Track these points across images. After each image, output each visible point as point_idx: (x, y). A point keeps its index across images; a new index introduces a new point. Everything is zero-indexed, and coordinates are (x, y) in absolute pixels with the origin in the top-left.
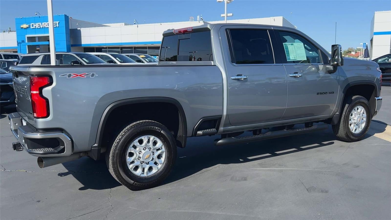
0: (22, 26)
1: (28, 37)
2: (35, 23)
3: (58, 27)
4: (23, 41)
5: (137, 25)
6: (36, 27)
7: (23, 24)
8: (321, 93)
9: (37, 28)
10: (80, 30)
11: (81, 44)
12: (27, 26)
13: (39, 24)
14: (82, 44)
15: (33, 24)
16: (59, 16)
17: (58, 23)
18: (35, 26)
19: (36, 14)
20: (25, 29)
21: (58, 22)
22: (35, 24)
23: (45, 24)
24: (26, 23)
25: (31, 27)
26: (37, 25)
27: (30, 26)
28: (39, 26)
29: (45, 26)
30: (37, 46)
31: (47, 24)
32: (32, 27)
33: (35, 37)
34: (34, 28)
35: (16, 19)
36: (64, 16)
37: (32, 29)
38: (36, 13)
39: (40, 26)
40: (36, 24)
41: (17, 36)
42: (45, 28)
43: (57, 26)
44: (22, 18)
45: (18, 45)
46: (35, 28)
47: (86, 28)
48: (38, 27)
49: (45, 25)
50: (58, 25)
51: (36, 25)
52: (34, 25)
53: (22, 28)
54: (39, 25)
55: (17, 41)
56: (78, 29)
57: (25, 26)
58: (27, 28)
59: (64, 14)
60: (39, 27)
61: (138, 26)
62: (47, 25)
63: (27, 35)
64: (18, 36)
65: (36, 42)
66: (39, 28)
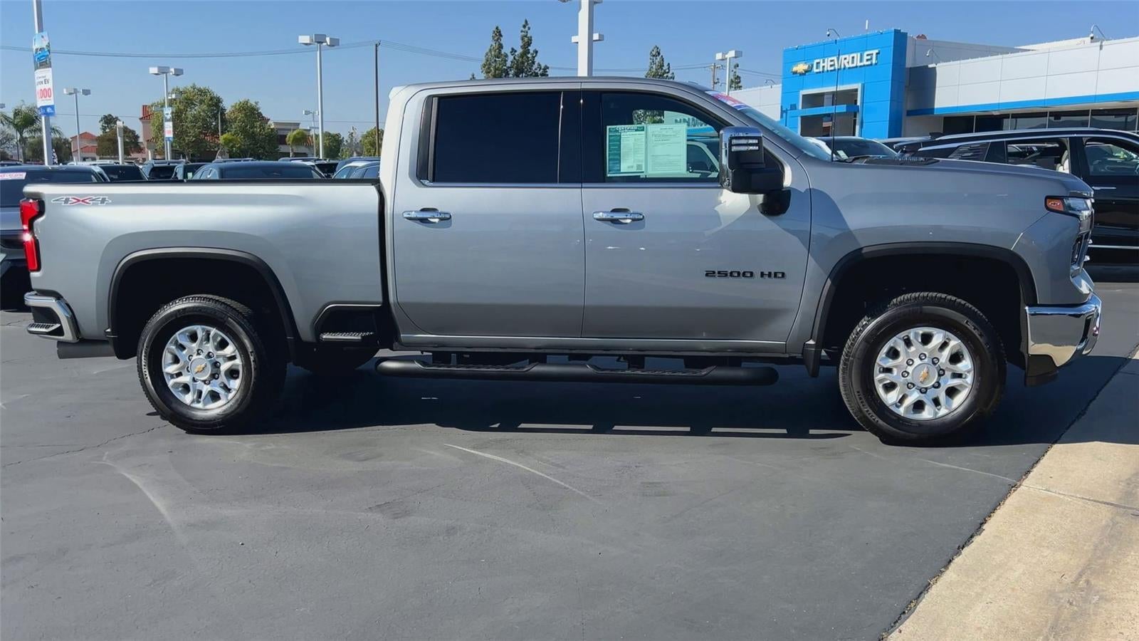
0: (795, 69)
1: (803, 96)
2: (824, 57)
3: (876, 64)
4: (794, 107)
5: (1099, 44)
6: (826, 69)
7: (796, 62)
8: (723, 274)
9: (828, 71)
10: (935, 68)
11: (933, 109)
12: (806, 67)
13: (831, 61)
14: (936, 106)
15: (818, 61)
16: (882, 33)
17: (877, 54)
18: (824, 67)
19: (829, 35)
20: (801, 74)
21: (877, 51)
22: (824, 62)
23: (845, 59)
24: (805, 61)
25: (815, 70)
26: (827, 64)
27: (812, 65)
28: (831, 66)
29: (844, 65)
30: (824, 119)
31: (851, 58)
32: (817, 68)
33: (822, 95)
34: (820, 72)
35: (785, 51)
36: (893, 34)
37: (817, 73)
38: (828, 33)
39: (834, 65)
40: (826, 60)
41: (783, 93)
42: (844, 68)
43: (874, 61)
44: (797, 49)
45: (782, 116)
46: (823, 72)
47: (951, 62)
48: (830, 69)
49: (846, 61)
50: (877, 59)
51: (825, 64)
52: (822, 65)
53: (795, 73)
54: (832, 63)
55: (782, 107)
56: (930, 66)
57: (801, 67)
58: (806, 71)
59: (893, 29)
60: (832, 68)
61: (1101, 47)
62: (850, 62)
63: (802, 89)
64: (785, 93)
65: (823, 106)
66: (831, 71)
